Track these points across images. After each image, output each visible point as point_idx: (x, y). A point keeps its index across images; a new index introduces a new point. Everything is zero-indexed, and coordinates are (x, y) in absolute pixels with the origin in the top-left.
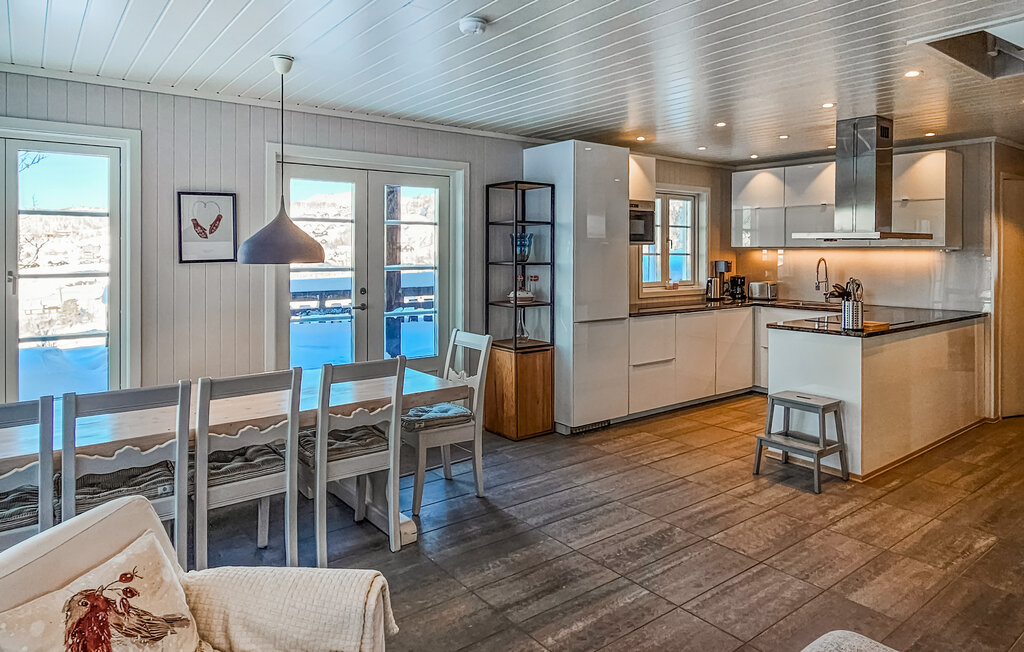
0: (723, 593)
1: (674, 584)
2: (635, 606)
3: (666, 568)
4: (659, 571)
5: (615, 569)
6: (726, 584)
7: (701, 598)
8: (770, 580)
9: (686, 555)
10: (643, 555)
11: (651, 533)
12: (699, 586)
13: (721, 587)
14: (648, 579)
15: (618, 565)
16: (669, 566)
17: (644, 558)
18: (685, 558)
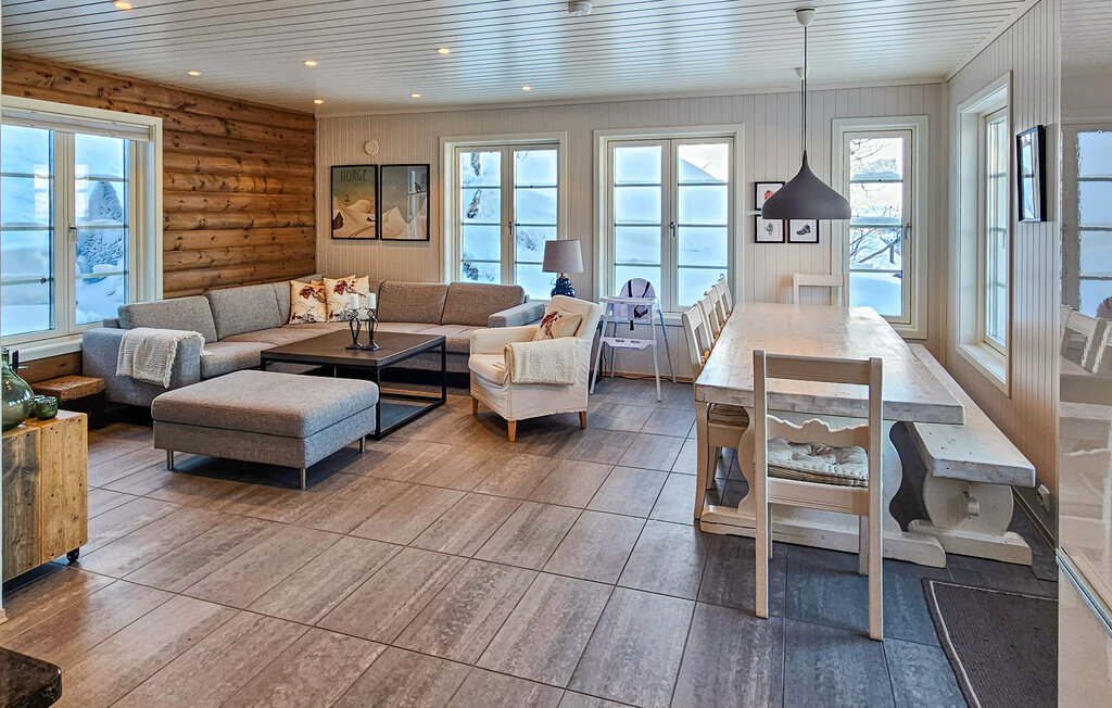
0: (363, 572)
1: (415, 566)
2: (445, 536)
3: (431, 581)
4: (436, 575)
5: (485, 564)
6: (361, 582)
7: (387, 559)
8: (307, 603)
9: (412, 606)
10: (464, 589)
11: (470, 628)
12: (390, 571)
13: (365, 578)
14: (445, 562)
15: (483, 568)
16: (427, 585)
17: (460, 586)
18: (411, 601)
